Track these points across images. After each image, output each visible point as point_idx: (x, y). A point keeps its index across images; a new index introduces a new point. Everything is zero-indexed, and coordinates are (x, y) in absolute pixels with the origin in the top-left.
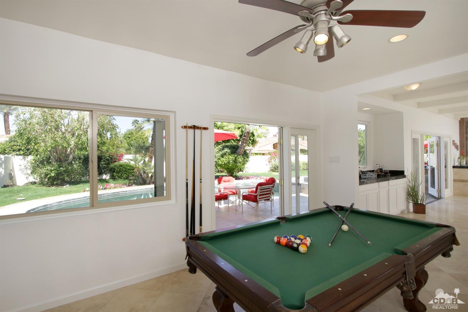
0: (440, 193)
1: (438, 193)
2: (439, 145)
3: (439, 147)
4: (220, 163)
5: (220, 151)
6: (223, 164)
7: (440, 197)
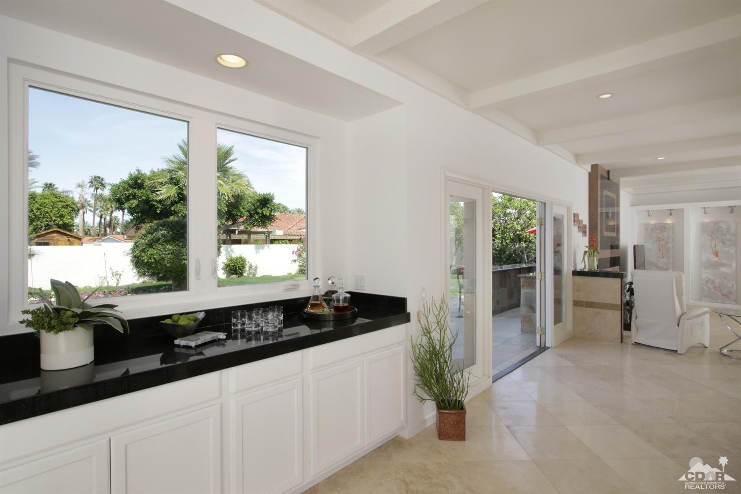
0: (543, 336)
1: (541, 335)
2: (543, 223)
3: (543, 226)
4: (146, 259)
5: (149, 233)
6: (152, 263)
7: (543, 345)
